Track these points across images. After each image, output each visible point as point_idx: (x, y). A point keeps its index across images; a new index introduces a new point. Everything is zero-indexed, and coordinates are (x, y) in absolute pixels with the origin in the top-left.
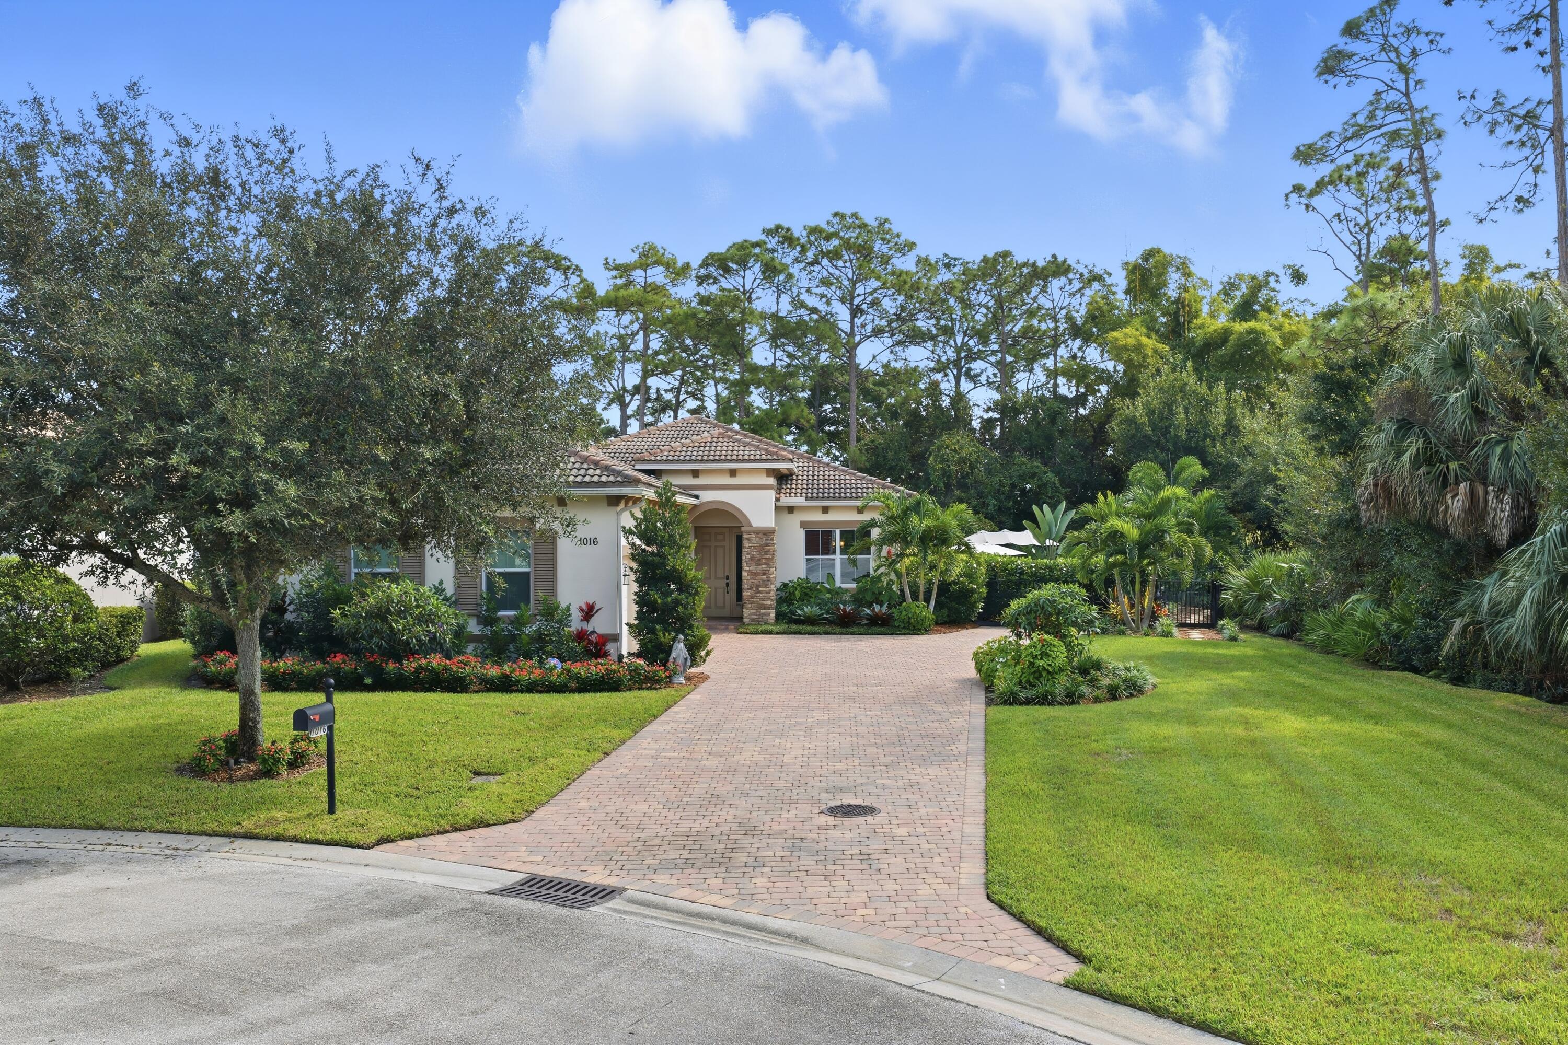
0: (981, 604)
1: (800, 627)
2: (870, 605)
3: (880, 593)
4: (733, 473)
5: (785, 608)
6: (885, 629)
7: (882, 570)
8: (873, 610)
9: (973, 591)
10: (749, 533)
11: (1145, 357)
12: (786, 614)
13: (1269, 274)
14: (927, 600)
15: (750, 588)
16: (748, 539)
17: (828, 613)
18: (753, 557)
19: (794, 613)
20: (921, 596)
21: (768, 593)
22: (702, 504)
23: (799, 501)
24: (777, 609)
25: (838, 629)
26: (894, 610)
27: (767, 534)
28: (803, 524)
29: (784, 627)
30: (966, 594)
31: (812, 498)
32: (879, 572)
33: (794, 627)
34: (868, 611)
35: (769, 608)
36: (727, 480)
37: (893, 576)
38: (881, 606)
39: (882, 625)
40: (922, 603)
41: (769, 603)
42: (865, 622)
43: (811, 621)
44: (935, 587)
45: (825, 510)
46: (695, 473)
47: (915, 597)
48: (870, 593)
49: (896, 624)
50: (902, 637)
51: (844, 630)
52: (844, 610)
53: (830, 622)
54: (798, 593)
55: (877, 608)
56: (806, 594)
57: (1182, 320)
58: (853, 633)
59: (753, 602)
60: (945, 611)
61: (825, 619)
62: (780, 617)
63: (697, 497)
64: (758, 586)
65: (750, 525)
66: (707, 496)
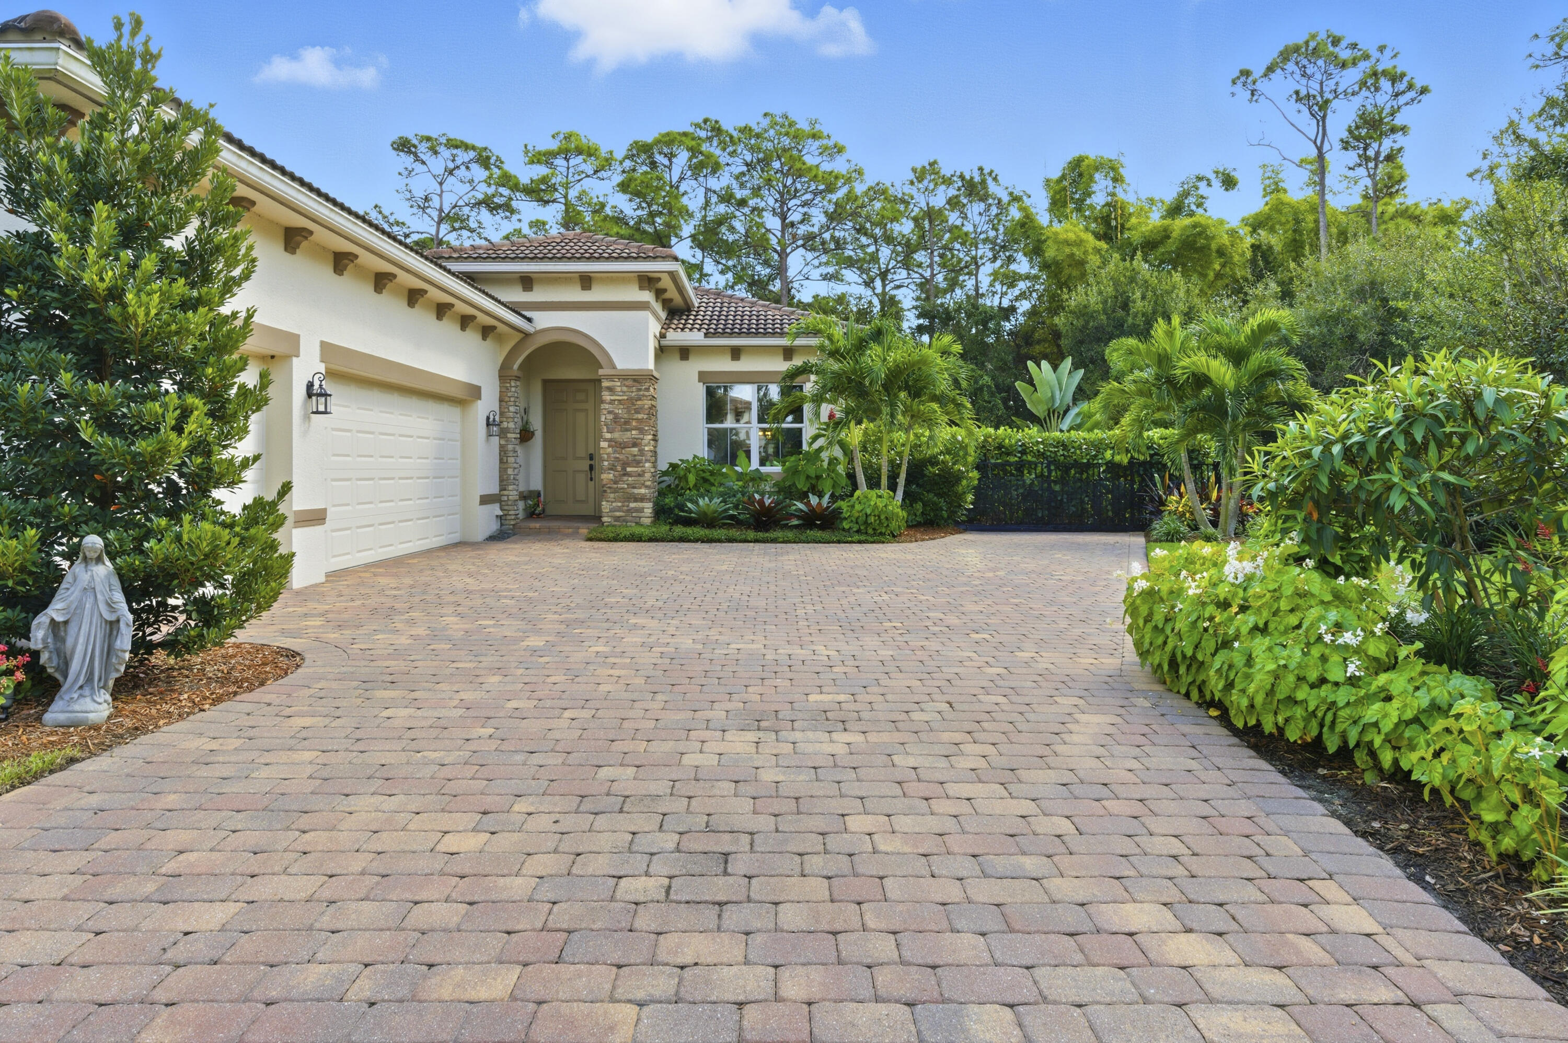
0: (970, 497)
1: (690, 531)
2: (803, 496)
3: (818, 477)
4: (586, 281)
5: (669, 500)
6: (825, 535)
7: (821, 442)
8: (808, 504)
9: (958, 477)
10: (610, 378)
11: (1086, 252)
12: (671, 510)
13: (1200, 179)
14: (893, 487)
15: (612, 468)
16: (610, 389)
17: (736, 507)
18: (616, 417)
19: (682, 507)
20: (884, 481)
21: (640, 475)
22: (539, 332)
23: (695, 337)
24: (656, 504)
25: (751, 534)
26: (840, 503)
27: (640, 379)
28: (703, 376)
29: (664, 529)
30: (949, 480)
31: (715, 334)
32: (816, 446)
33: (679, 530)
34: (800, 505)
35: (642, 499)
36: (576, 295)
37: (837, 452)
38: (821, 496)
39: (822, 528)
40: (884, 492)
41: (643, 491)
42: (795, 522)
43: (708, 521)
44: (904, 468)
45: (736, 353)
46: (527, 281)
47: (873, 483)
48: (803, 478)
49: (846, 525)
50: (857, 547)
51: (761, 535)
52: (761, 502)
53: (736, 522)
54: (692, 478)
55: (814, 500)
56: (705, 480)
57: (1113, 223)
58: (774, 541)
59: (615, 491)
60: (919, 506)
61: (732, 517)
62: (661, 513)
63: (529, 320)
64: (625, 464)
65: (614, 367)
66: (544, 320)
